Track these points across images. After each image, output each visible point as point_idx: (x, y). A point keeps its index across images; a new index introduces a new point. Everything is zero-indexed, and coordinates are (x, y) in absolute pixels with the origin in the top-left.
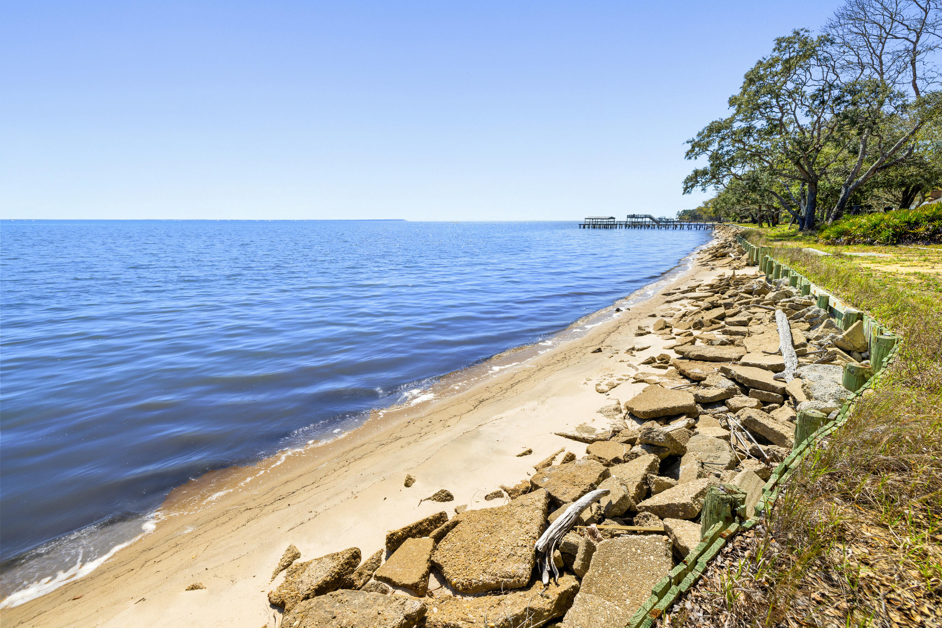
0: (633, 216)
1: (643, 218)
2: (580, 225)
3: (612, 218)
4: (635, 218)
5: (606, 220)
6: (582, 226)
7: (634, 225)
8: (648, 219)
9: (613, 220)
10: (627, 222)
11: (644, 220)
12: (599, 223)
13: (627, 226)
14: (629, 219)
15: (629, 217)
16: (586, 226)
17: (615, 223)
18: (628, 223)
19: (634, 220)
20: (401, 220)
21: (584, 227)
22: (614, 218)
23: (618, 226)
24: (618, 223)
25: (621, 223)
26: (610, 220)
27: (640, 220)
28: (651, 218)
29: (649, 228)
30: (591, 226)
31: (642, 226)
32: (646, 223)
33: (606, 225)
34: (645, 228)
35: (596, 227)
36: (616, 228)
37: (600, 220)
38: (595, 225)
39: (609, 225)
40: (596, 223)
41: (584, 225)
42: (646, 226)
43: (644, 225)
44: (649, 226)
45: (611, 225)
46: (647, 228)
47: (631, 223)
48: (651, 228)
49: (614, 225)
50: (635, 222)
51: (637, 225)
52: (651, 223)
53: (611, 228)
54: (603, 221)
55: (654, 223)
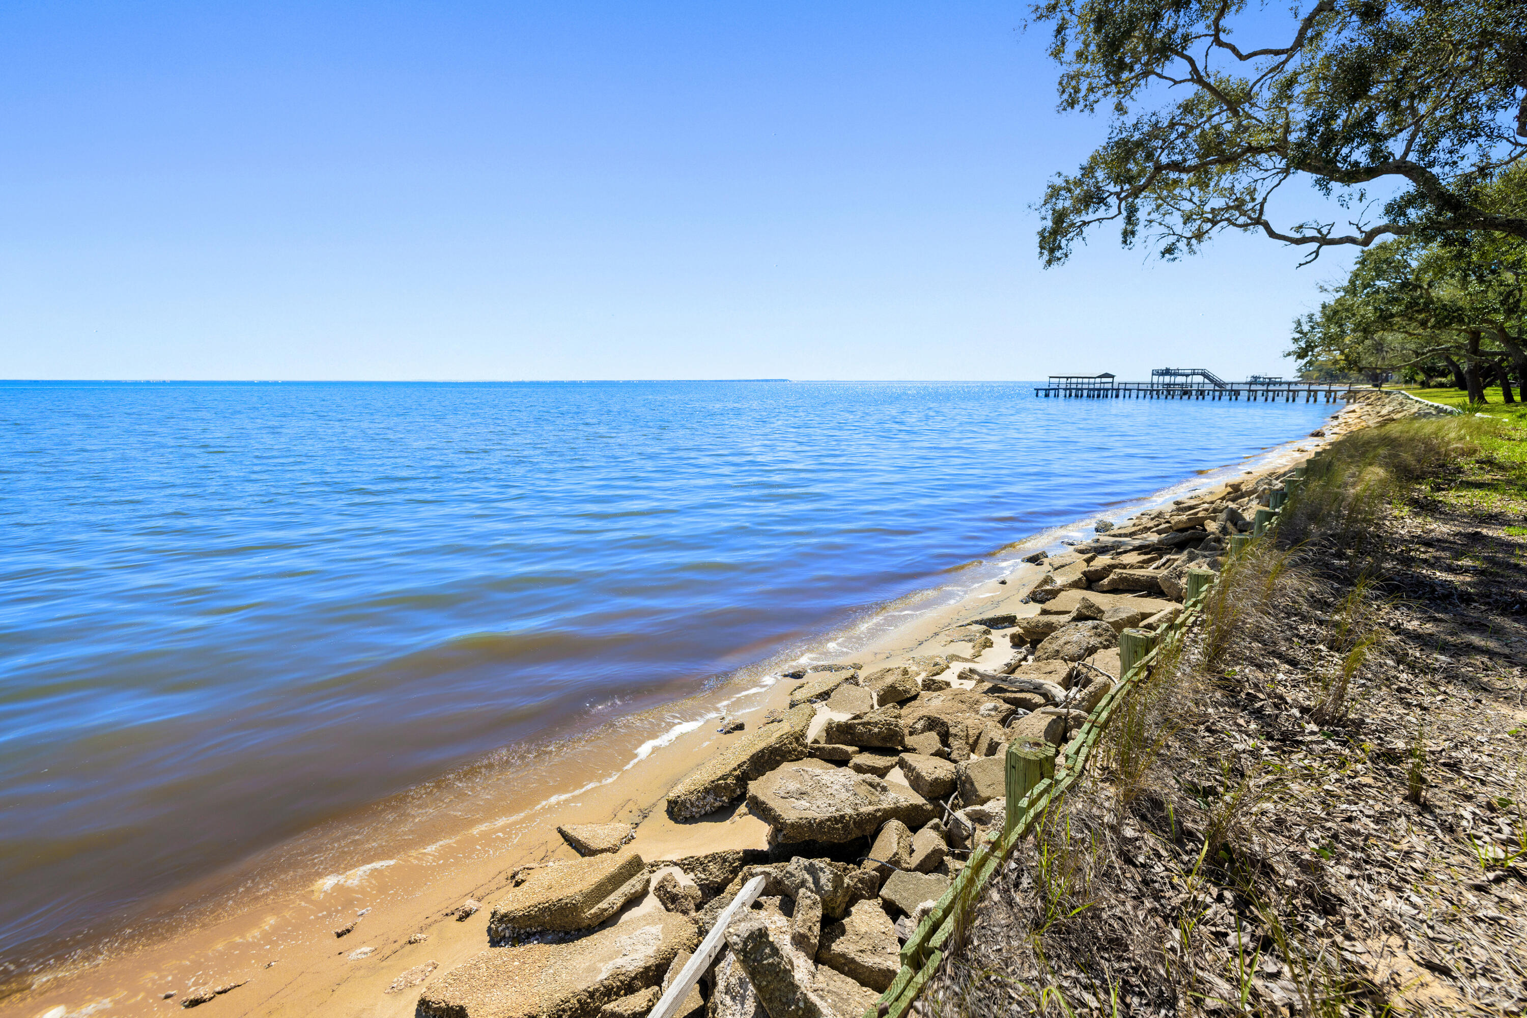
0: (1167, 372)
1: (1187, 375)
2: (1037, 390)
3: (1107, 375)
4: (1171, 375)
5: (1098, 380)
7: (1169, 391)
8: (1199, 379)
9: (1110, 380)
10: (1152, 384)
11: (1189, 379)
12: (1097, 386)
13: (1152, 392)
14: (1155, 379)
15: (1155, 373)
16: (1052, 393)
17: (1116, 386)
18: (1155, 387)
19: (1167, 379)
20: (784, 380)
21: (1047, 396)
22: (1113, 377)
23: (1134, 393)
24: (1122, 386)
25: (1128, 387)
26: (1104, 380)
27: (1180, 379)
28: (1205, 375)
29: (1201, 397)
30: (1062, 393)
31: (1186, 392)
32: (1195, 387)
33: (1099, 390)
34: (1194, 397)
35: (1073, 394)
36: (1117, 396)
37: (1080, 380)
38: (1070, 389)
39: (1104, 389)
40: (1074, 386)
41: (1046, 390)
42: (1194, 393)
43: (1191, 391)
44: (1201, 393)
45: (1107, 390)
46: (1197, 398)
47: (1160, 387)
48: (1206, 397)
49: (1113, 389)
50: (1169, 385)
51: (1174, 391)
52: (1207, 387)
53: (1109, 395)
54: (1089, 383)
55: (1211, 387)
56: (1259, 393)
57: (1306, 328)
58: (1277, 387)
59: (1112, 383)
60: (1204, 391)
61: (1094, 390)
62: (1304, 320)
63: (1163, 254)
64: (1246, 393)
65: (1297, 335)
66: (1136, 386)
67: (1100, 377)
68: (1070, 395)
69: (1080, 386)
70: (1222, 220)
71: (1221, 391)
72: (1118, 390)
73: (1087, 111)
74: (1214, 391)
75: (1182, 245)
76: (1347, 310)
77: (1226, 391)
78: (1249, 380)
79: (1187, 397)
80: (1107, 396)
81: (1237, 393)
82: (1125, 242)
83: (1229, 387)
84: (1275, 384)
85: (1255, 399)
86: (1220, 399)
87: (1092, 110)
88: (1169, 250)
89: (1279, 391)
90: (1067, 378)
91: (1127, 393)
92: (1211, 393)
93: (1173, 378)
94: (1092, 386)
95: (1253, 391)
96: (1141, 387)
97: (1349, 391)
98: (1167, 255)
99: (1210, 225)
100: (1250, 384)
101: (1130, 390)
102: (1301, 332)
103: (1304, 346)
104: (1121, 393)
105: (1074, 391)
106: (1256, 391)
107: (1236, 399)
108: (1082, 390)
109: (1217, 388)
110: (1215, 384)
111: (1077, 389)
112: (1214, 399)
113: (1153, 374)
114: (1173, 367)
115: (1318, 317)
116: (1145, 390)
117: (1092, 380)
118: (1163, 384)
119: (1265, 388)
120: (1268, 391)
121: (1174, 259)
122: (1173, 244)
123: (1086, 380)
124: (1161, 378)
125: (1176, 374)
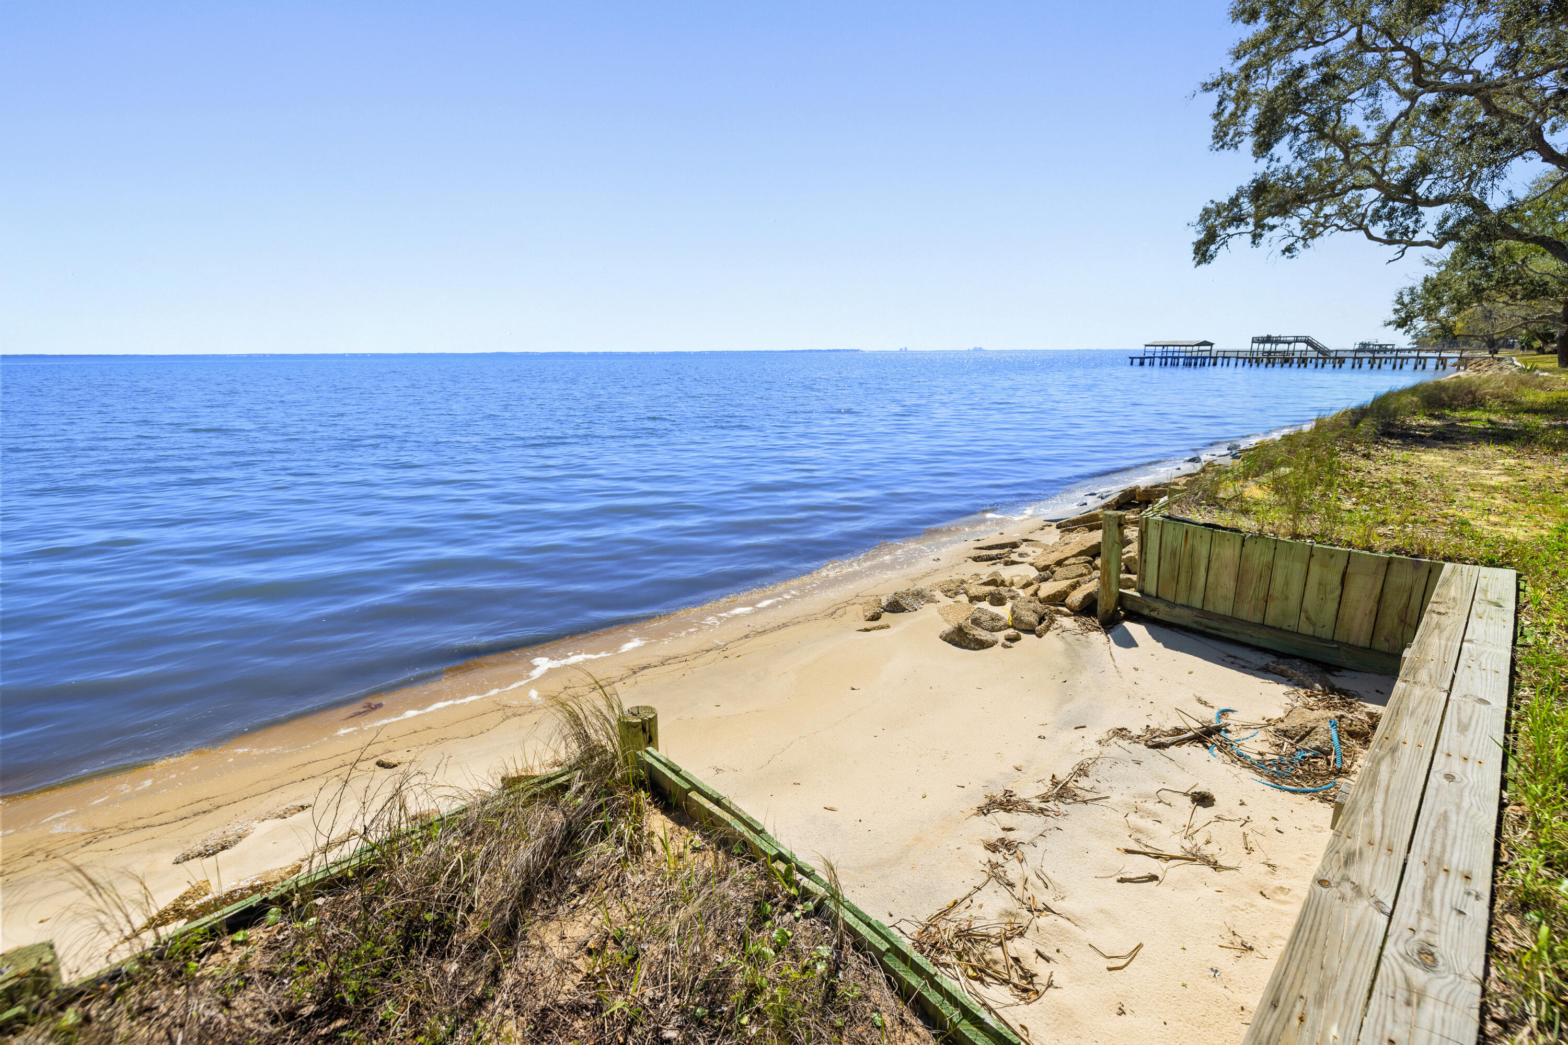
0: (1268, 340)
1: (1289, 343)
2: (1132, 358)
3: (1205, 343)
4: (1272, 342)
5: (1196, 348)
6: (1137, 361)
7: (1270, 359)
8: (1302, 346)
9: (1208, 348)
10: (1252, 352)
11: (1291, 347)
12: (1194, 354)
13: (1252, 360)
14: (1255, 346)
15: (1256, 340)
16: (1147, 361)
17: (1214, 355)
18: (1255, 355)
19: (1268, 347)
21: (1142, 364)
22: (1211, 344)
23: (1233, 362)
24: (1221, 354)
25: (1227, 354)
26: (1202, 348)
27: (1282, 347)
28: (1308, 342)
29: (1302, 365)
30: (1157, 361)
31: (1287, 360)
32: (1297, 355)
33: (1196, 358)
34: (1295, 365)
35: (1169, 363)
36: (1215, 364)
37: (1177, 348)
38: (1166, 358)
39: (1201, 357)
40: (1170, 354)
41: (1141, 358)
42: (1296, 360)
43: (1292, 359)
44: (1303, 361)
45: (1205, 358)
46: (1299, 366)
47: (1260, 355)
48: (1308, 364)
49: (1211, 357)
50: (1270, 352)
51: (1275, 359)
52: (1309, 355)
53: (1207, 364)
54: (1186, 352)
55: (1315, 354)
56: (1365, 361)
57: (1407, 299)
58: (1388, 354)
59: (1211, 351)
60: (1307, 358)
61: (1191, 358)
62: (1406, 292)
63: (1284, 252)
64: (1351, 360)
65: (1399, 307)
66: (1235, 354)
67: (1199, 345)
68: (1166, 364)
69: (1176, 355)
70: (1332, 225)
71: (1324, 359)
72: (1216, 358)
73: (1232, 149)
74: (1317, 358)
75: (1299, 245)
76: (1445, 285)
77: (1331, 358)
78: (1357, 347)
79: (1287, 365)
80: (1204, 364)
81: (1342, 361)
82: (1254, 242)
83: (1333, 355)
84: (1385, 351)
85: (1360, 367)
86: (1323, 366)
87: (1237, 148)
88: (1289, 250)
89: (1387, 358)
90: (1164, 346)
91: (1226, 361)
92: (1314, 361)
93: (1274, 346)
94: (1188, 355)
95: (1359, 358)
96: (1241, 355)
97: (1461, 358)
98: (1287, 254)
99: (1322, 229)
100: (1356, 351)
101: (1229, 358)
102: (1402, 304)
103: (1403, 316)
104: (1219, 361)
105: (1169, 360)
106: (1362, 358)
107: (1340, 366)
108: (1178, 358)
109: (1320, 355)
110: (1319, 352)
111: (1173, 358)
112: (1316, 366)
113: (1253, 342)
114: (1274, 334)
115: (1419, 289)
116: (1245, 358)
117: (1189, 348)
118: (1264, 352)
119: (1371, 355)
120: (1374, 358)
121: (1292, 257)
122: (1292, 244)
123: (1183, 348)
124: (1261, 346)
125: (1278, 341)
